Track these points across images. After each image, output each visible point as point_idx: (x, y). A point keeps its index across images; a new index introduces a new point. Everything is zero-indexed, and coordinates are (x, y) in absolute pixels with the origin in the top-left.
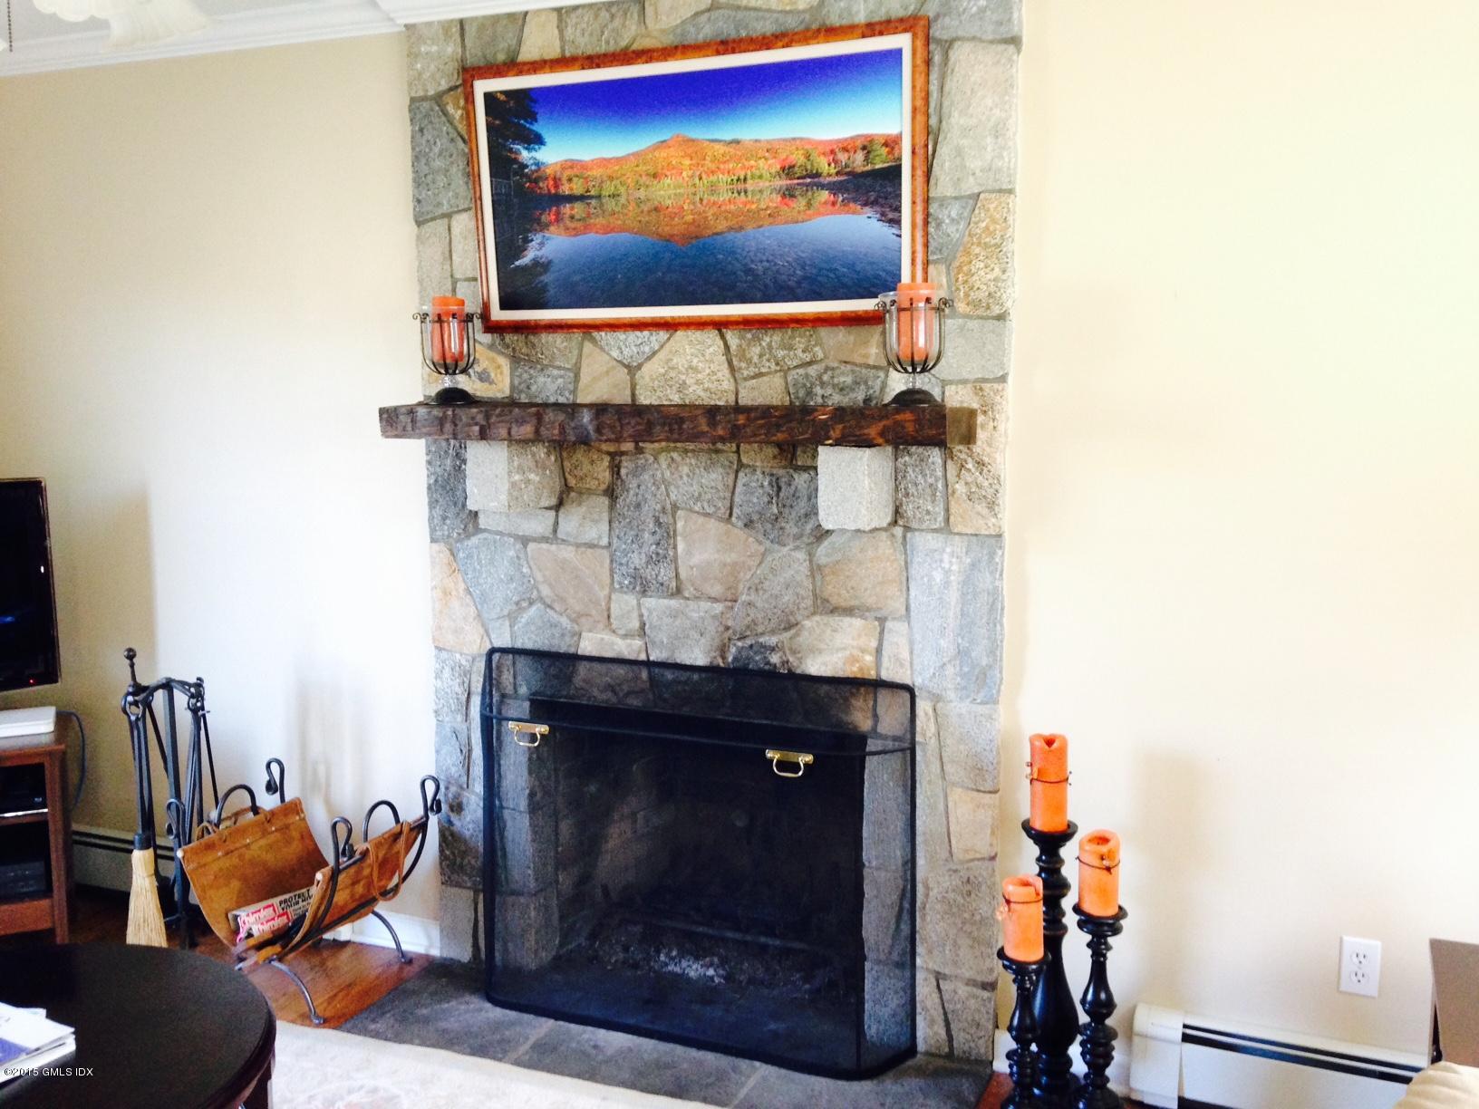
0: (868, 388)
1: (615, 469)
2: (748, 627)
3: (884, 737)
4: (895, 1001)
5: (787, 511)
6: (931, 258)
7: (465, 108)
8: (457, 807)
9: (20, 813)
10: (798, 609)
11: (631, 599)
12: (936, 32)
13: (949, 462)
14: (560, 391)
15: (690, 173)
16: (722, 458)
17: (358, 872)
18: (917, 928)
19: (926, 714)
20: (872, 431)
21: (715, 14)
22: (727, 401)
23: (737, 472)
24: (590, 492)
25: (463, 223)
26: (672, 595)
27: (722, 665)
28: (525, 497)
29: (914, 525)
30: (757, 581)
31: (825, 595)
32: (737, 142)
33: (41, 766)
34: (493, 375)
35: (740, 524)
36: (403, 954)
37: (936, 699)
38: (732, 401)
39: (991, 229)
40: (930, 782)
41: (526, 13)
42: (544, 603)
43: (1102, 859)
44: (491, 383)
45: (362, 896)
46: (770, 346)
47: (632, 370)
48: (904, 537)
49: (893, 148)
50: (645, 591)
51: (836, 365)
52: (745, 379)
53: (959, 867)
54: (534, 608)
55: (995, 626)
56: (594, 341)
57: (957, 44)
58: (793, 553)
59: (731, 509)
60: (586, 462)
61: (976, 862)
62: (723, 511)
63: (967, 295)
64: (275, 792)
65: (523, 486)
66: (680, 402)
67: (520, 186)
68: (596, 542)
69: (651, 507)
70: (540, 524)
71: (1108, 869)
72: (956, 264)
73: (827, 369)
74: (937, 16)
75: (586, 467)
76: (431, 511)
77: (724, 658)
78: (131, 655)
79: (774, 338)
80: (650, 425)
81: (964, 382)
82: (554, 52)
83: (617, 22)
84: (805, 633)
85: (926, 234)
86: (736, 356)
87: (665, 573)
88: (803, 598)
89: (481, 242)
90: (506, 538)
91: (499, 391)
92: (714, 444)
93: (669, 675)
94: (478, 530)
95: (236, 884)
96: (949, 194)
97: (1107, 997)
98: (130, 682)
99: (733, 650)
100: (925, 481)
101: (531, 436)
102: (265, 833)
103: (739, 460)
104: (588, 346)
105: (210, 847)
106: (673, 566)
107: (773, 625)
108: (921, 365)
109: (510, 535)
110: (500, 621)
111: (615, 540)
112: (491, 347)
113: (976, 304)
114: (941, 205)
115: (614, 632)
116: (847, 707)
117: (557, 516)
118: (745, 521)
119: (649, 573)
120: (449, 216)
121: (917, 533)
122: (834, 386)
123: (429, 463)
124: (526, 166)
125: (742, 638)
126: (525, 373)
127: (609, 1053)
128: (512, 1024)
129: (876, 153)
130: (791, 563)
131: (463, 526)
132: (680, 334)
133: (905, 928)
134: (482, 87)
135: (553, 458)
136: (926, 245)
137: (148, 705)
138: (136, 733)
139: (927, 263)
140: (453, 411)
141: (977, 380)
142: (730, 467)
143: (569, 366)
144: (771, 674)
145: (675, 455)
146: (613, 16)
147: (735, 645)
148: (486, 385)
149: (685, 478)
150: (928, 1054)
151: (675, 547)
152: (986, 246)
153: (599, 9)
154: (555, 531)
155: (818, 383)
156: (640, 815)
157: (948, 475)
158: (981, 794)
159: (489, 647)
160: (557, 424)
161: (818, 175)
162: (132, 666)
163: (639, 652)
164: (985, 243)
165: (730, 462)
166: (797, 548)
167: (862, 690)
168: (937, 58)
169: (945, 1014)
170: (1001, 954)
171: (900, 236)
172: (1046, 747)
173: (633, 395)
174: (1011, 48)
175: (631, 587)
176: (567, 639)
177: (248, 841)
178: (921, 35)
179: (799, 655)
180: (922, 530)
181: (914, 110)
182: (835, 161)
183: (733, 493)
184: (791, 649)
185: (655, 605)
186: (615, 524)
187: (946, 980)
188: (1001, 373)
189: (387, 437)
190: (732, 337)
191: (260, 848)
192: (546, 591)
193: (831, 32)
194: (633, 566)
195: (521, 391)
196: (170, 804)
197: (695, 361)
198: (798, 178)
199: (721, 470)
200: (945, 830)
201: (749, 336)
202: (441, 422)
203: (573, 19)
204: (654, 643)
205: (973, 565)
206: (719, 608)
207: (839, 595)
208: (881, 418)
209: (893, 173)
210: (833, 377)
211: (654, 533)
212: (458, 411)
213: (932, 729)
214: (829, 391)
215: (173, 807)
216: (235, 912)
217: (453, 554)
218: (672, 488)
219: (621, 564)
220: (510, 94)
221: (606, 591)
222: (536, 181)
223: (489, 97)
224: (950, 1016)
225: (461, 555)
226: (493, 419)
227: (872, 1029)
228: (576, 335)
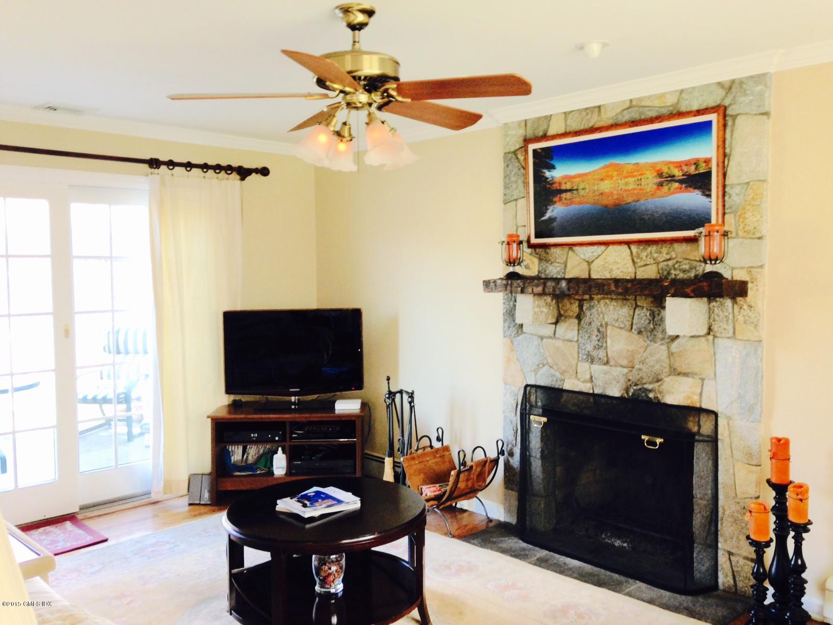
0: (696, 271)
1: (581, 307)
2: (638, 380)
3: (703, 435)
4: (707, 564)
5: (657, 327)
6: (726, 211)
7: (525, 156)
8: (511, 454)
9: (346, 440)
10: (662, 373)
11: (586, 365)
12: (729, 112)
13: (735, 306)
14: (558, 272)
15: (617, 178)
16: (628, 303)
17: (469, 475)
18: (719, 529)
19: (724, 426)
20: (688, 290)
21: (630, 110)
22: (631, 277)
23: (635, 309)
24: (570, 317)
25: (521, 203)
26: (605, 364)
27: (626, 397)
28: (541, 318)
29: (718, 335)
30: (643, 359)
31: (675, 367)
32: (638, 164)
33: (354, 421)
34: (531, 266)
35: (636, 332)
36: (488, 518)
37: (729, 418)
38: (633, 276)
39: (755, 197)
40: (726, 459)
41: (551, 115)
42: (550, 366)
43: (797, 495)
44: (530, 269)
45: (471, 488)
46: (651, 253)
47: (589, 263)
48: (714, 340)
49: (708, 163)
50: (593, 362)
51: (681, 260)
52: (640, 267)
53: (739, 501)
54: (545, 368)
55: (758, 384)
56: (573, 251)
57: (739, 117)
58: (660, 347)
59: (632, 325)
60: (568, 304)
61: (748, 499)
62: (628, 326)
63: (744, 228)
64: (440, 441)
65: (539, 313)
66: (610, 277)
67: (545, 187)
68: (572, 339)
69: (596, 324)
70: (549, 330)
71: (801, 500)
72: (739, 213)
73: (677, 262)
74: (730, 105)
75: (568, 305)
76: (504, 324)
77: (628, 394)
78: (388, 379)
79: (653, 248)
80: (590, 287)
81: (742, 268)
82: (562, 131)
83: (588, 117)
84: (665, 384)
85: (724, 201)
86: (636, 256)
87: (601, 354)
88: (665, 368)
89: (528, 211)
90: (534, 336)
91: (533, 273)
92: (625, 296)
93: (603, 401)
94: (523, 333)
95: (422, 476)
96: (735, 183)
97: (801, 562)
98: (388, 390)
99: (632, 390)
100: (723, 314)
101: (541, 292)
102: (435, 457)
103: (636, 303)
104: (571, 253)
105: (413, 459)
106: (605, 351)
107: (650, 379)
108: (714, 260)
109: (536, 335)
110: (531, 373)
111: (580, 338)
112: (531, 254)
113: (748, 232)
114: (731, 188)
115: (579, 380)
116: (686, 420)
117: (556, 327)
118: (638, 331)
119: (595, 354)
120: (516, 200)
121: (720, 339)
122: (680, 270)
123: (504, 303)
124: (548, 178)
125: (636, 385)
126: (544, 265)
127: (570, 567)
128: (531, 549)
129: (701, 166)
130: (659, 351)
131: (516, 331)
132: (611, 247)
133: (713, 529)
134: (532, 147)
135: (554, 302)
136: (724, 206)
137: (393, 400)
138: (388, 410)
139: (724, 214)
140: (511, 282)
141: (749, 267)
142: (632, 307)
143: (562, 262)
144: (649, 401)
145: (607, 301)
146: (587, 114)
147: (633, 388)
148: (528, 270)
149: (611, 311)
150: (724, 590)
151: (606, 342)
152: (753, 205)
153: (582, 111)
154: (555, 334)
155: (673, 268)
156: (598, 471)
157: (735, 312)
158: (751, 466)
159: (526, 384)
160: (551, 287)
161: (674, 176)
162: (389, 383)
163: (590, 389)
164: (753, 204)
165: (632, 304)
166: (662, 344)
167: (693, 412)
168: (730, 123)
169: (733, 572)
170: (748, 537)
171: (711, 202)
172: (778, 443)
173: (589, 274)
174: (765, 117)
175: (587, 359)
176: (558, 382)
177: (428, 459)
178: (721, 114)
179: (663, 394)
180: (722, 338)
181: (718, 147)
182: (682, 170)
183: (633, 318)
184: (659, 391)
185: (597, 368)
186: (580, 332)
187: (733, 556)
188: (760, 264)
189: (486, 292)
190: (634, 248)
191: (433, 463)
192: (550, 360)
193: (680, 114)
194: (587, 350)
195: (542, 273)
196: (400, 439)
197: (617, 259)
198: (665, 178)
199: (627, 308)
200: (733, 482)
201: (642, 247)
202: (506, 286)
203: (571, 116)
204: (596, 386)
205: (747, 355)
206: (625, 370)
207: (682, 367)
208: (692, 285)
209: (708, 174)
210: (680, 266)
211: (597, 336)
212: (513, 281)
213: (726, 433)
214: (678, 272)
215: (401, 440)
216: (422, 487)
217: (512, 342)
218: (606, 316)
219: (582, 349)
220: (543, 149)
221: (576, 361)
222: (552, 184)
223: (535, 151)
224: (735, 574)
225: (516, 343)
226: (526, 285)
227: (697, 575)
228: (566, 249)
